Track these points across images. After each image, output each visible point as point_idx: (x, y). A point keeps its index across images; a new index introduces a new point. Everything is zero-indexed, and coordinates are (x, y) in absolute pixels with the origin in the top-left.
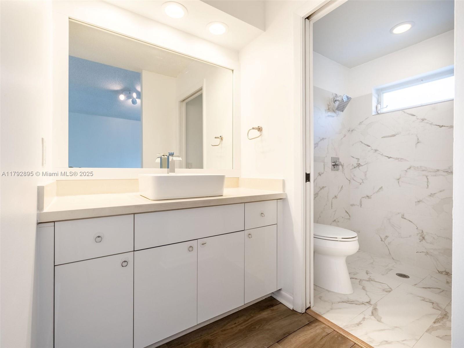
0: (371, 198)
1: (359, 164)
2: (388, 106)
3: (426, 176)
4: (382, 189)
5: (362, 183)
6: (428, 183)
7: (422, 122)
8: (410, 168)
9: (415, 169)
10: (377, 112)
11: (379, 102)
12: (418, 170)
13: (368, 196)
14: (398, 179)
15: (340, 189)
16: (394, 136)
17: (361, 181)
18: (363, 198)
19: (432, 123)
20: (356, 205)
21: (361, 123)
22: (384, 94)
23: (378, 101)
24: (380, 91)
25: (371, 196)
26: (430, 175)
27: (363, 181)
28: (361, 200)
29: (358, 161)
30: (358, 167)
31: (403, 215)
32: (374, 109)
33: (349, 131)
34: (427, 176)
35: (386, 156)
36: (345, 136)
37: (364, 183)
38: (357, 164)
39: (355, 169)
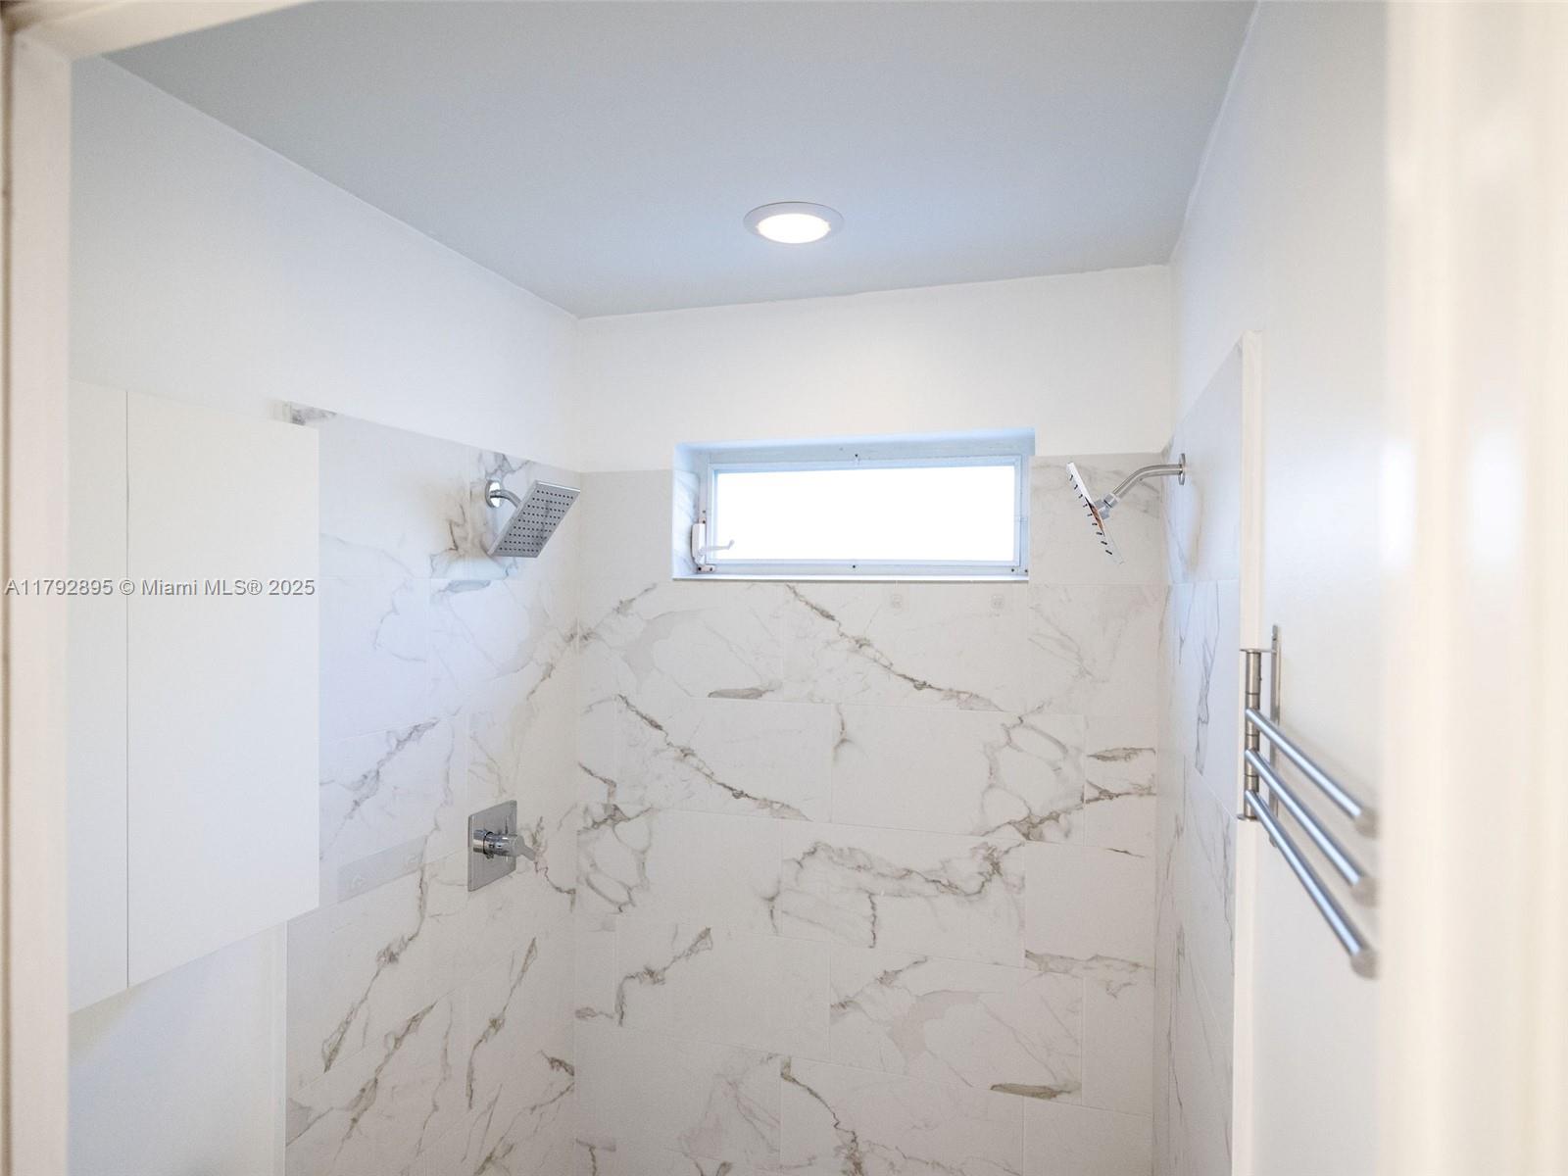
0: (662, 981)
1: (616, 808)
2: (734, 546)
3: (867, 892)
4: (708, 939)
5: (625, 904)
6: (873, 923)
7: (856, 652)
8: (813, 853)
9: (831, 858)
10: (693, 559)
11: (701, 515)
12: (843, 865)
13: (651, 973)
14: (772, 899)
15: (518, 968)
16: (756, 694)
17: (623, 897)
18: (632, 977)
19: (891, 664)
20: (601, 1013)
21: (622, 608)
22: (721, 476)
23: (696, 506)
24: (707, 463)
25: (665, 969)
26: (883, 893)
27: (634, 893)
28: (621, 987)
29: (610, 794)
30: (609, 821)
31: (788, 1066)
32: (679, 545)
33: (572, 636)
34: (871, 895)
35: (725, 786)
36: (549, 671)
37: (634, 905)
38: (606, 807)
39: (594, 833)
